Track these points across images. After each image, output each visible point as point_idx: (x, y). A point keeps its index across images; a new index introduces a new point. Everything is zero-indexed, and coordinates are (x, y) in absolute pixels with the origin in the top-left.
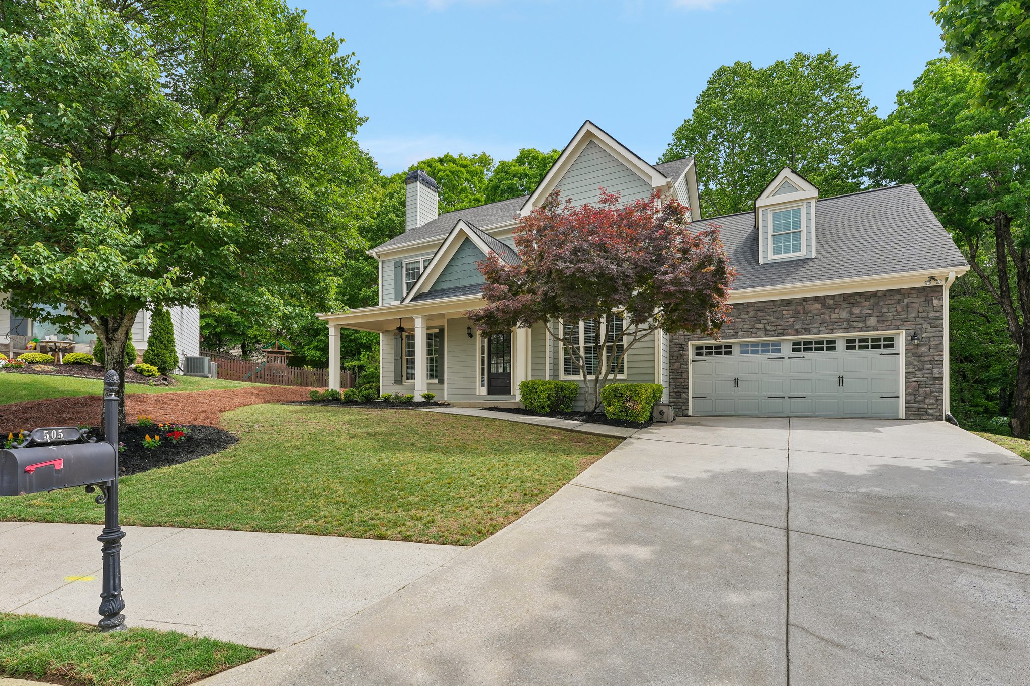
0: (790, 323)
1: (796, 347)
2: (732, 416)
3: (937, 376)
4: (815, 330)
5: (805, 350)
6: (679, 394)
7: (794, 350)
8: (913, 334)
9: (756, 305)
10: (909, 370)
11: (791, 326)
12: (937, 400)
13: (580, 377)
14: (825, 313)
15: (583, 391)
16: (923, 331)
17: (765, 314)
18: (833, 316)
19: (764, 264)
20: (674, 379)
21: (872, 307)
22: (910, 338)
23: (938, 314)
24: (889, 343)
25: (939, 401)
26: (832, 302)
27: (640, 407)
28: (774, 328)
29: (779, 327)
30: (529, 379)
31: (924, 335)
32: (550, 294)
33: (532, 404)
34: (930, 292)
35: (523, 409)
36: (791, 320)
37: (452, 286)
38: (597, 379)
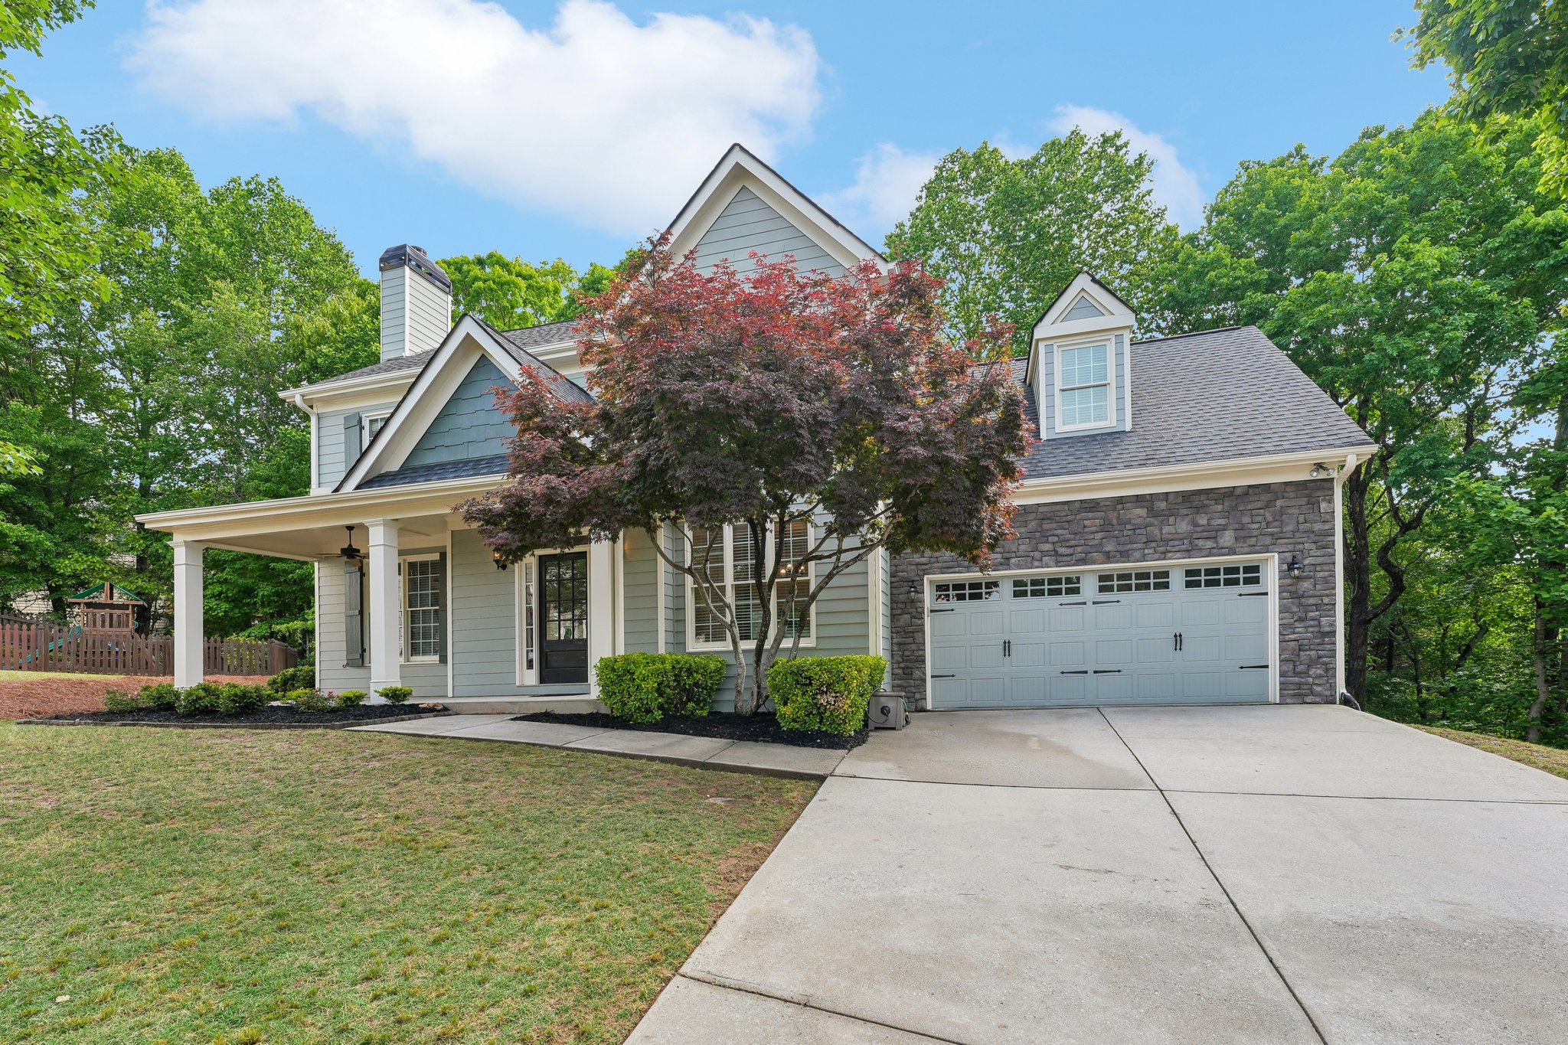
0: (1096, 542)
1: (1106, 584)
2: (1000, 709)
3: (1327, 629)
4: (1137, 555)
5: (1121, 588)
6: (908, 671)
7: (1102, 589)
8: (1290, 560)
9: (1041, 510)
10: (1284, 621)
11: (1098, 548)
12: (1327, 670)
13: (726, 646)
14: (1152, 525)
15: (733, 672)
16: (1306, 555)
17: (1054, 525)
18: (1166, 529)
19: (1048, 440)
20: (899, 644)
21: (1227, 513)
22: (1285, 567)
23: (1327, 527)
24: (1252, 575)
25: (1330, 671)
26: (1163, 505)
27: (849, 707)
28: (1069, 551)
29: (1079, 549)
30: (621, 651)
31: (1306, 562)
32: (652, 462)
33: (624, 704)
34: (1314, 490)
35: (606, 716)
36: (1099, 536)
37: (452, 458)
38: (759, 650)
